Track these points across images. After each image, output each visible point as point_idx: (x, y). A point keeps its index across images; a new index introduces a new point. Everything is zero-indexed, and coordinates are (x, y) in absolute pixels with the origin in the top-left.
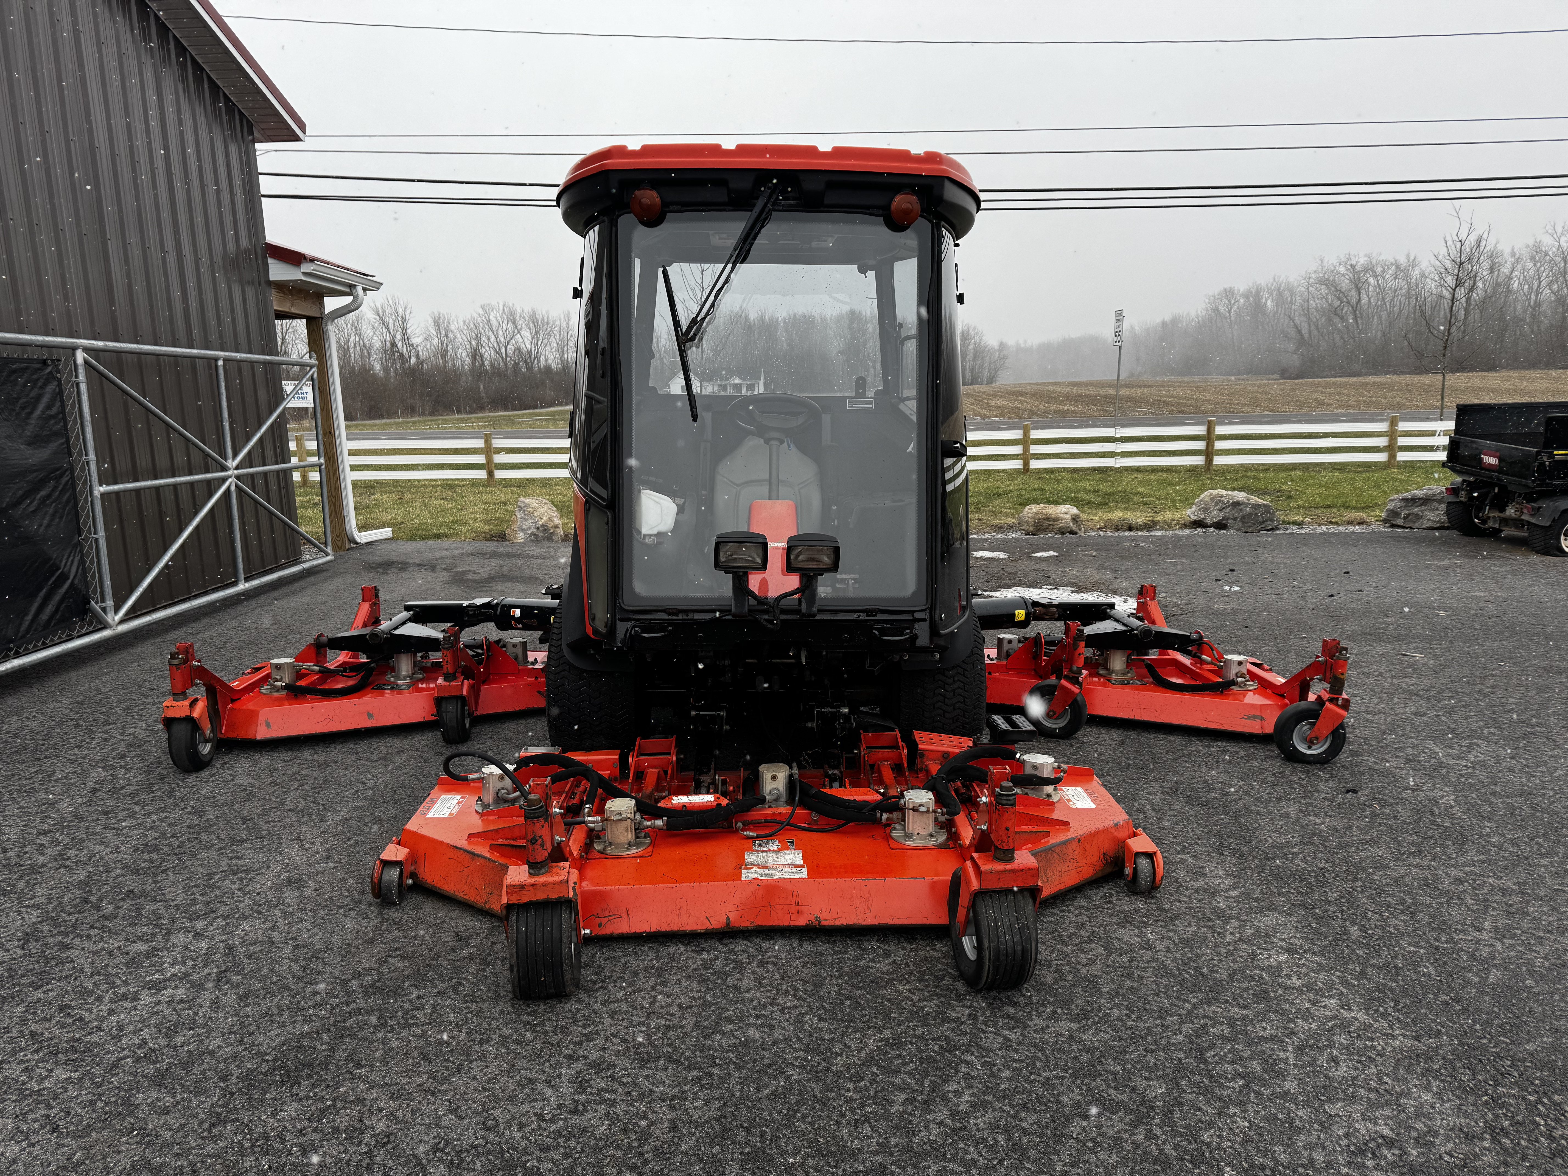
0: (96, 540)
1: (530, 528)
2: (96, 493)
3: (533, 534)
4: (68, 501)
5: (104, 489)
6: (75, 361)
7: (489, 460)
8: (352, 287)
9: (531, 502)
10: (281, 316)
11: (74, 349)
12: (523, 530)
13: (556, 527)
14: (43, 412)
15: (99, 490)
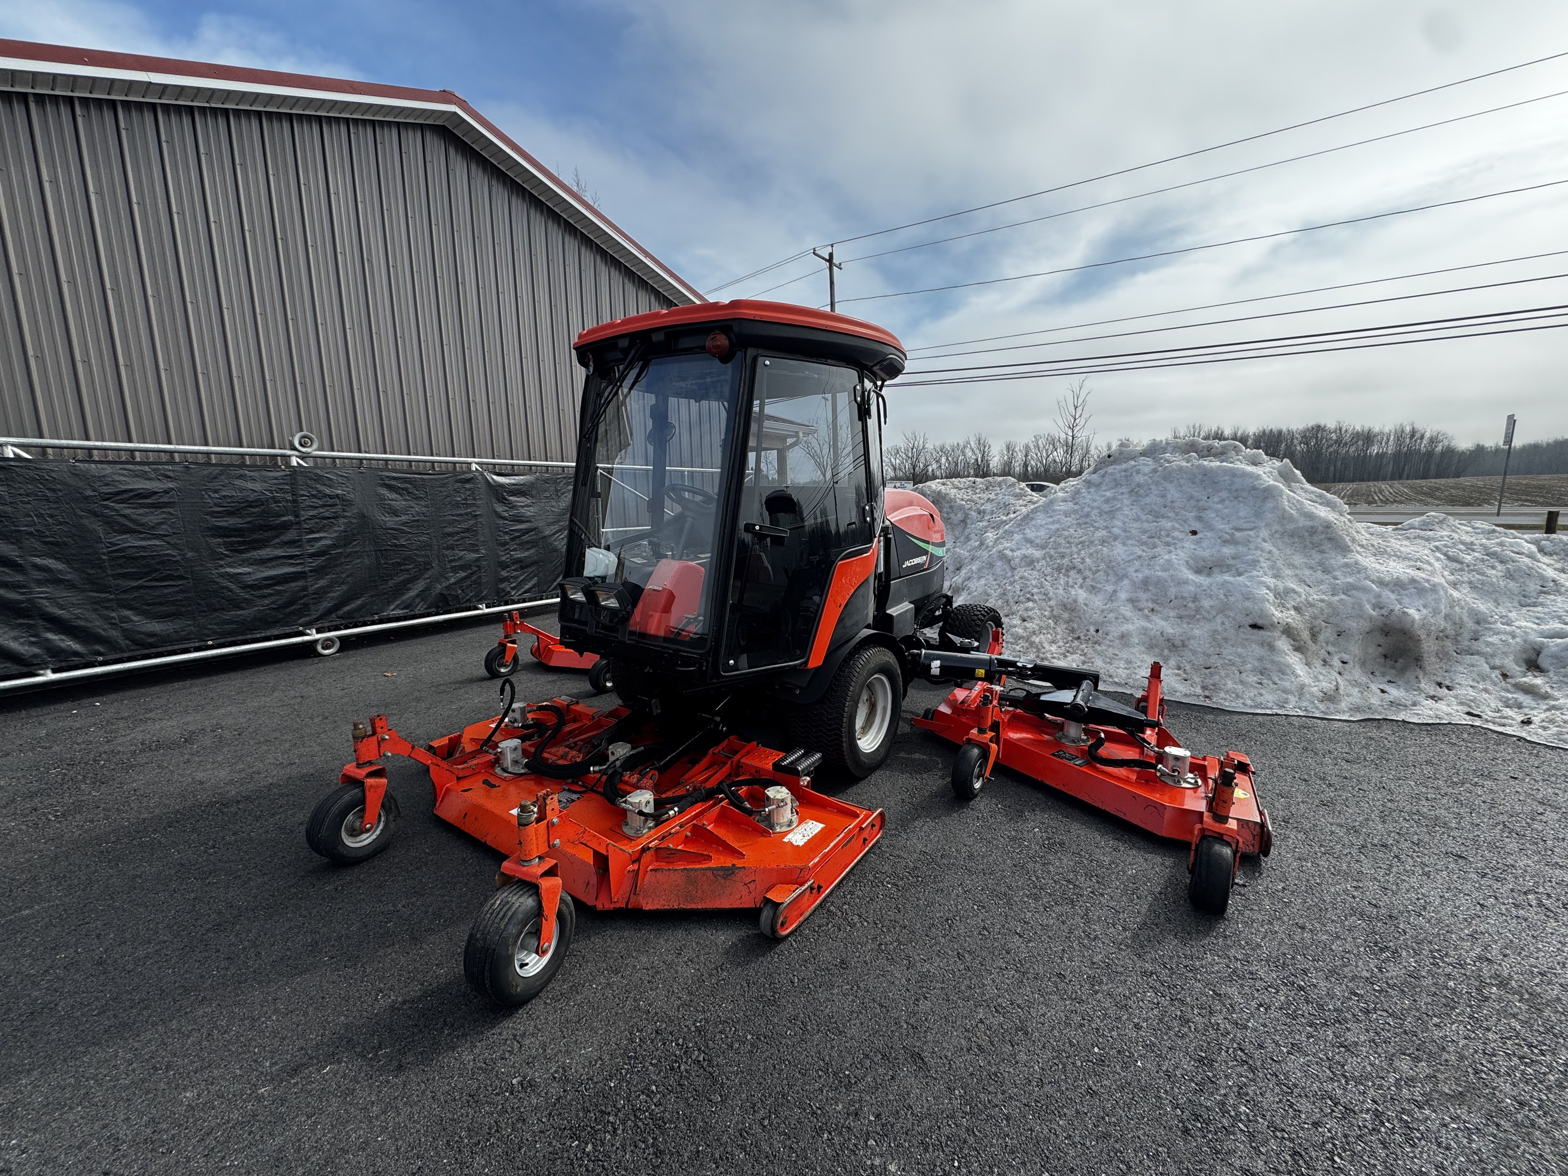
6: (595, 474)
8: (797, 433)
11: (595, 469)
15: (602, 531)
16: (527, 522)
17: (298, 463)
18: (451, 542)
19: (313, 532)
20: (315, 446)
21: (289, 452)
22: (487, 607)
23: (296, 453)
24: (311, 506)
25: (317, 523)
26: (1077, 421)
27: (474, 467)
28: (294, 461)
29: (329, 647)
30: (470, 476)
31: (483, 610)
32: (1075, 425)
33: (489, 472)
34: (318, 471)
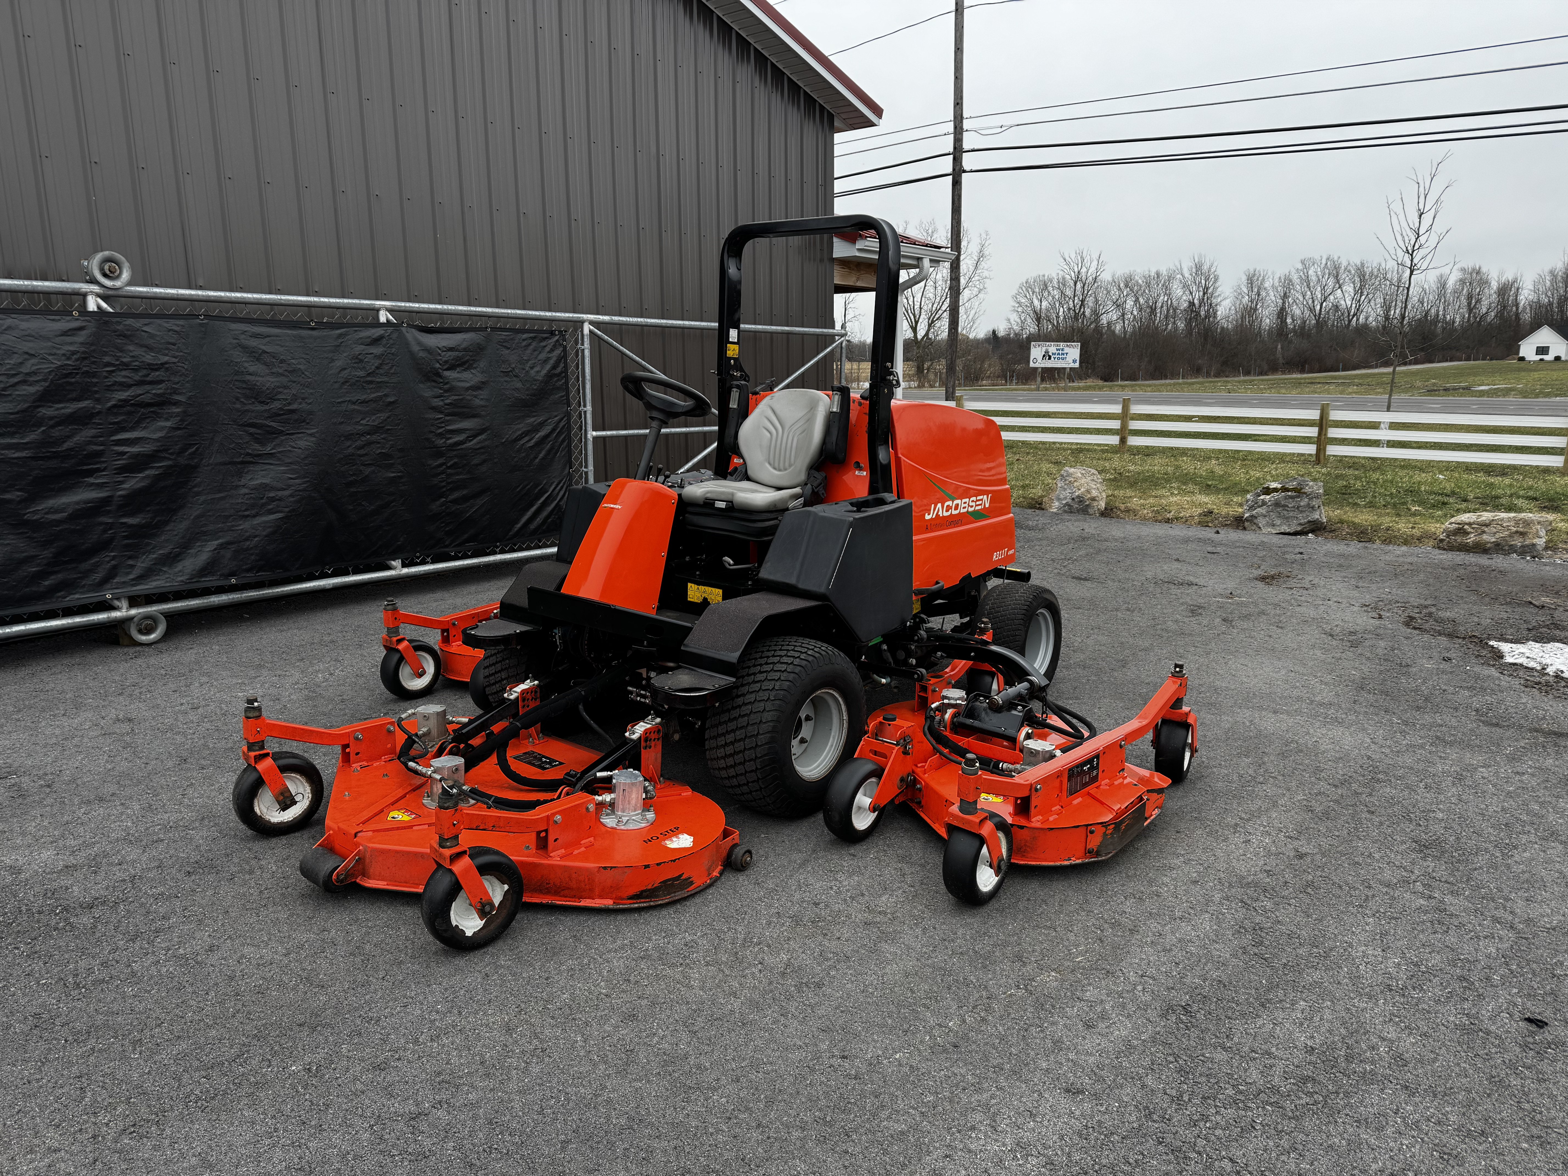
0: (586, 473)
1: (1065, 498)
2: (589, 436)
3: (1067, 504)
4: (563, 441)
5: (594, 433)
6: (582, 331)
7: (1124, 426)
8: (919, 259)
9: (1076, 472)
10: (842, 289)
11: (582, 322)
12: (1059, 499)
13: (1093, 499)
14: (549, 371)
15: (592, 434)
16: (474, 416)
17: (99, 307)
18: (350, 450)
19: (124, 430)
20: (126, 275)
21: (84, 287)
22: (404, 565)
23: (96, 288)
24: (121, 384)
25: (130, 413)
26: (1422, 239)
27: (383, 317)
28: (92, 304)
29: (148, 631)
30: (377, 332)
31: (397, 570)
32: (1417, 247)
33: (409, 326)
34: (130, 321)
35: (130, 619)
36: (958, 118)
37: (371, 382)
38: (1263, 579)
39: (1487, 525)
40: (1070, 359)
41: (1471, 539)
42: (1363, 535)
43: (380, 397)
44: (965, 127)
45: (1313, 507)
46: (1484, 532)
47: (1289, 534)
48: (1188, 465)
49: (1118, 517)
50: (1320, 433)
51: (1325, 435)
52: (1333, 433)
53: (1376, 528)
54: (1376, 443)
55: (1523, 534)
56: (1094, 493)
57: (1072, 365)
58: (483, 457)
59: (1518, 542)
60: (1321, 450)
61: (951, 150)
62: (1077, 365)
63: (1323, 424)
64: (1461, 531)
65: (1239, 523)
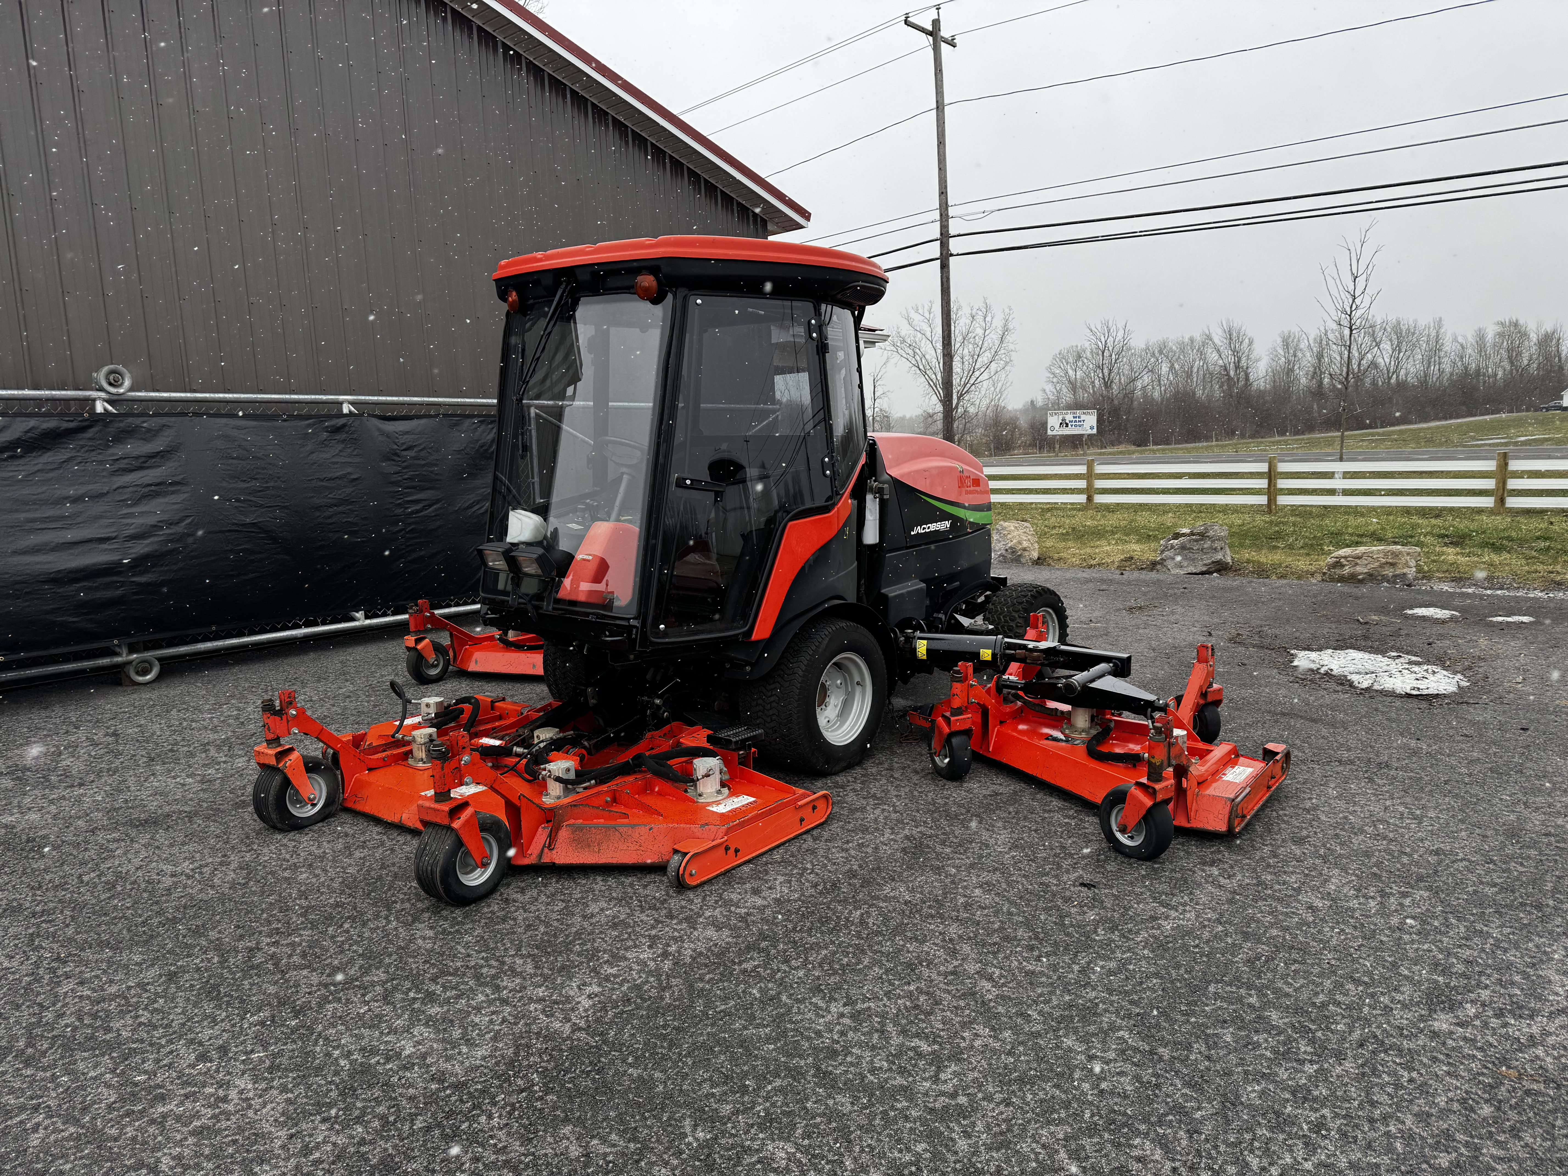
1: (1000, 550)
9: (1010, 525)
12: (995, 551)
16: (430, 488)
17: (105, 409)
19: (130, 505)
20: (127, 383)
21: (94, 394)
22: (367, 617)
23: (102, 395)
26: (1358, 301)
27: (346, 409)
28: (99, 408)
29: (145, 672)
30: (342, 421)
31: (361, 620)
32: (1354, 307)
33: (369, 415)
34: (130, 420)
35: (130, 663)
36: (944, 207)
37: (337, 463)
38: (1131, 610)
39: (1359, 558)
40: (1087, 425)
41: (1347, 570)
42: (1262, 572)
43: (345, 475)
44: (950, 215)
45: (1215, 549)
46: (1357, 564)
47: (1196, 574)
48: (1143, 519)
49: (1049, 565)
50: (1269, 485)
51: (1275, 485)
52: (1282, 484)
53: (1275, 566)
54: (1331, 492)
55: (1393, 565)
56: (1025, 544)
57: (1090, 432)
58: (438, 523)
59: (1389, 572)
60: (1271, 500)
61: (939, 236)
62: (1095, 431)
63: (1271, 475)
64: (1338, 564)
65: (1153, 565)
